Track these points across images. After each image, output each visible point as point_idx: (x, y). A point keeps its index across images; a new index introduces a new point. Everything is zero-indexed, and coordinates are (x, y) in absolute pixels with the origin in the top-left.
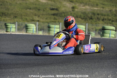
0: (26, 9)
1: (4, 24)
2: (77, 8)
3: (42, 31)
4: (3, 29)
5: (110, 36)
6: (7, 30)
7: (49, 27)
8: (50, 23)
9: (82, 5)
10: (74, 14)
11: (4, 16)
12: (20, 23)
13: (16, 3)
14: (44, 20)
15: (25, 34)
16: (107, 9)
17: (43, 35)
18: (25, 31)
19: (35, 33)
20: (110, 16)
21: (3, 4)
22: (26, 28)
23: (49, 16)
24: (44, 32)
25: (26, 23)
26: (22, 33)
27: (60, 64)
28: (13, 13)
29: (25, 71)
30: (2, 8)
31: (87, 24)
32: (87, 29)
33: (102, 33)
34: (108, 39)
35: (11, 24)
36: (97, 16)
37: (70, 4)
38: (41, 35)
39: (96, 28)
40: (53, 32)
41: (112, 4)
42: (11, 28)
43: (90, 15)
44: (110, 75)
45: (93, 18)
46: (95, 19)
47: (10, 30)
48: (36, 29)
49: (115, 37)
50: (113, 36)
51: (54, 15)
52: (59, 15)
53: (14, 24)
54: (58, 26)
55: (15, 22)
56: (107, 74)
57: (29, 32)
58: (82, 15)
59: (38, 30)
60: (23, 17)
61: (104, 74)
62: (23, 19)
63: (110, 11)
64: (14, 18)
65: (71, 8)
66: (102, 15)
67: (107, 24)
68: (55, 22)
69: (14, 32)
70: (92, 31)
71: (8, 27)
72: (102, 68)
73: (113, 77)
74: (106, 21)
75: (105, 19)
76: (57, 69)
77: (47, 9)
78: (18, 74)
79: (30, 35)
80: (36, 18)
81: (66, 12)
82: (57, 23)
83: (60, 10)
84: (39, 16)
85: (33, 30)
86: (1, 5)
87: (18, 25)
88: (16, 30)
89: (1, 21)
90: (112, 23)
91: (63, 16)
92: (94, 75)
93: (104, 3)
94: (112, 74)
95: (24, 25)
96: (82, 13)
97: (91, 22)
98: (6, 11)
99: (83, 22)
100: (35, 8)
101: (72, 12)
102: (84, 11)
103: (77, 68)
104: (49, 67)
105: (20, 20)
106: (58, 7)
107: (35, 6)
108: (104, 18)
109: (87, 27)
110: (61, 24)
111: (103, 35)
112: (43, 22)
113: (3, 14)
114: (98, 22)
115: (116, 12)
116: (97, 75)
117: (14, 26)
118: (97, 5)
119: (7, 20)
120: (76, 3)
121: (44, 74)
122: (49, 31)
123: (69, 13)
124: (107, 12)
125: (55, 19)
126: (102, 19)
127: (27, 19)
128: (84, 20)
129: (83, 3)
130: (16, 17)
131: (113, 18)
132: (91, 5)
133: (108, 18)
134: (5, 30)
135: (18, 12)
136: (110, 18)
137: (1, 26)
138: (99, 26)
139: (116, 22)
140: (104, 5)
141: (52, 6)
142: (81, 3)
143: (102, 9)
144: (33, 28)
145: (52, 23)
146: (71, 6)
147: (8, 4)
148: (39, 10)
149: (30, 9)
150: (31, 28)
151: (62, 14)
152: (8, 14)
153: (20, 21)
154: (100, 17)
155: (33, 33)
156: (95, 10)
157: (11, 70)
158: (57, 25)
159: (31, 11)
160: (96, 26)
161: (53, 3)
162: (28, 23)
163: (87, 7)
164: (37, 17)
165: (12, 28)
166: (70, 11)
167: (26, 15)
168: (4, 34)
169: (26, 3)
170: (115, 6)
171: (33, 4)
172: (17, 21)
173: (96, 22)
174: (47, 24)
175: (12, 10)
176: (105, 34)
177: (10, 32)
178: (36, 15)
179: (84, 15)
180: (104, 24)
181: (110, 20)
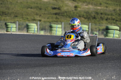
0: (27, 8)
1: (4, 24)
2: (80, 8)
3: (44, 30)
4: (4, 29)
5: (114, 36)
6: (7, 29)
7: (51, 27)
8: (52, 23)
9: (85, 4)
10: (77, 13)
11: (4, 15)
12: (21, 22)
13: (17, 2)
14: (46, 20)
15: (26, 33)
16: (111, 8)
17: (44, 35)
18: (26, 31)
19: (36, 33)
20: (113, 16)
21: (3, 3)
22: (27, 27)
23: (51, 16)
24: (45, 31)
25: (27, 22)
26: (23, 32)
27: (63, 65)
28: (14, 13)
29: (26, 71)
30: (2, 7)
31: (90, 24)
32: (90, 29)
33: (106, 33)
34: (111, 39)
35: (12, 24)
36: (101, 15)
37: (72, 3)
38: (43, 34)
39: (99, 28)
40: (55, 32)
41: (116, 3)
42: (11, 28)
43: (93, 15)
44: (114, 76)
45: (96, 17)
46: (99, 18)
47: (11, 30)
48: (38, 29)
49: (119, 37)
50: (117, 36)
51: (56, 14)
52: (61, 14)
53: (14, 24)
54: (60, 26)
55: (16, 21)
56: (111, 75)
57: (31, 32)
58: (85, 14)
59: (40, 30)
60: (24, 16)
61: (108, 75)
62: (24, 18)
63: (114, 10)
64: (15, 17)
65: (73, 7)
66: (106, 15)
67: (111, 24)
68: (57, 21)
69: (14, 32)
70: (95, 31)
71: (9, 26)
72: (106, 69)
73: (117, 78)
74: (110, 21)
75: (109, 19)
76: (59, 70)
77: (49, 8)
78: (19, 75)
79: (31, 35)
80: (38, 18)
81: (68, 12)
82: (59, 22)
83: (62, 9)
84: (40, 16)
85: (34, 29)
86: (1, 4)
87: (19, 25)
88: (16, 30)
89: (1, 20)
90: (116, 23)
91: (65, 16)
92: (97, 76)
93: (108, 2)
94: (116, 75)
95: (25, 24)
96: (85, 12)
97: (95, 21)
98: (7, 10)
99: (86, 22)
100: (37, 7)
101: (75, 11)
102: (87, 10)
103: (80, 69)
104: (51, 68)
105: (21, 19)
106: (60, 6)
107: (36, 5)
108: (107, 18)
109: (90, 27)
110: (63, 23)
111: (106, 35)
112: (45, 22)
113: (4, 14)
114: (102, 21)
115: (120, 11)
116: (101, 76)
117: (15, 26)
118: (101, 4)
119: (7, 20)
120: (79, 2)
121: (46, 75)
122: (50, 30)
123: (72, 12)
124: (111, 11)
125: (57, 18)
126: (106, 18)
127: (28, 18)
128: (87, 19)
129: (86, 2)
130: (16, 16)
131: (117, 18)
132: (95, 5)
133: (112, 18)
134: (6, 30)
135: (19, 11)
136: (114, 17)
137: (2, 25)
138: (102, 26)
139: (120, 21)
140: (107, 4)
141: (54, 5)
142: (84, 2)
143: (105, 8)
144: (34, 28)
145: (54, 22)
146: (74, 5)
147: (9, 3)
148: (40, 9)
149: (31, 8)
150: (32, 28)
151: (64, 13)
152: (8, 13)
153: (21, 21)
154: (104, 16)
155: (34, 33)
156: (98, 9)
157: (11, 71)
158: (59, 24)
159: (32, 10)
160: (100, 25)
161: (55, 2)
162: (30, 23)
163: (90, 6)
164: (38, 16)
165: (13, 27)
166: (73, 11)
167: (27, 15)
168: (4, 34)
169: (27, 2)
170: (119, 5)
171: (34, 3)
172: (17, 21)
173: (99, 22)
174: (48, 24)
175: (13, 9)
176: (109, 34)
177: (11, 31)
178: (37, 14)
179: (87, 15)
180: (107, 24)
181: (114, 19)
